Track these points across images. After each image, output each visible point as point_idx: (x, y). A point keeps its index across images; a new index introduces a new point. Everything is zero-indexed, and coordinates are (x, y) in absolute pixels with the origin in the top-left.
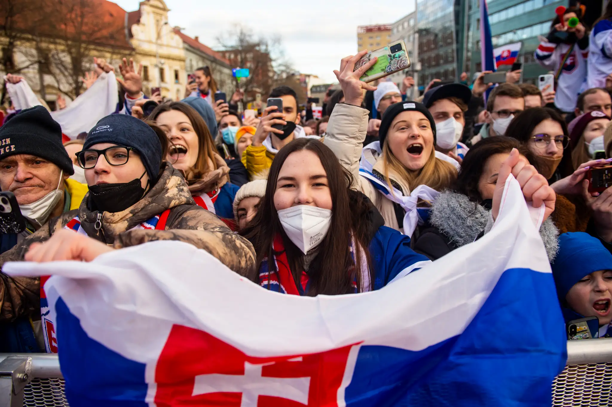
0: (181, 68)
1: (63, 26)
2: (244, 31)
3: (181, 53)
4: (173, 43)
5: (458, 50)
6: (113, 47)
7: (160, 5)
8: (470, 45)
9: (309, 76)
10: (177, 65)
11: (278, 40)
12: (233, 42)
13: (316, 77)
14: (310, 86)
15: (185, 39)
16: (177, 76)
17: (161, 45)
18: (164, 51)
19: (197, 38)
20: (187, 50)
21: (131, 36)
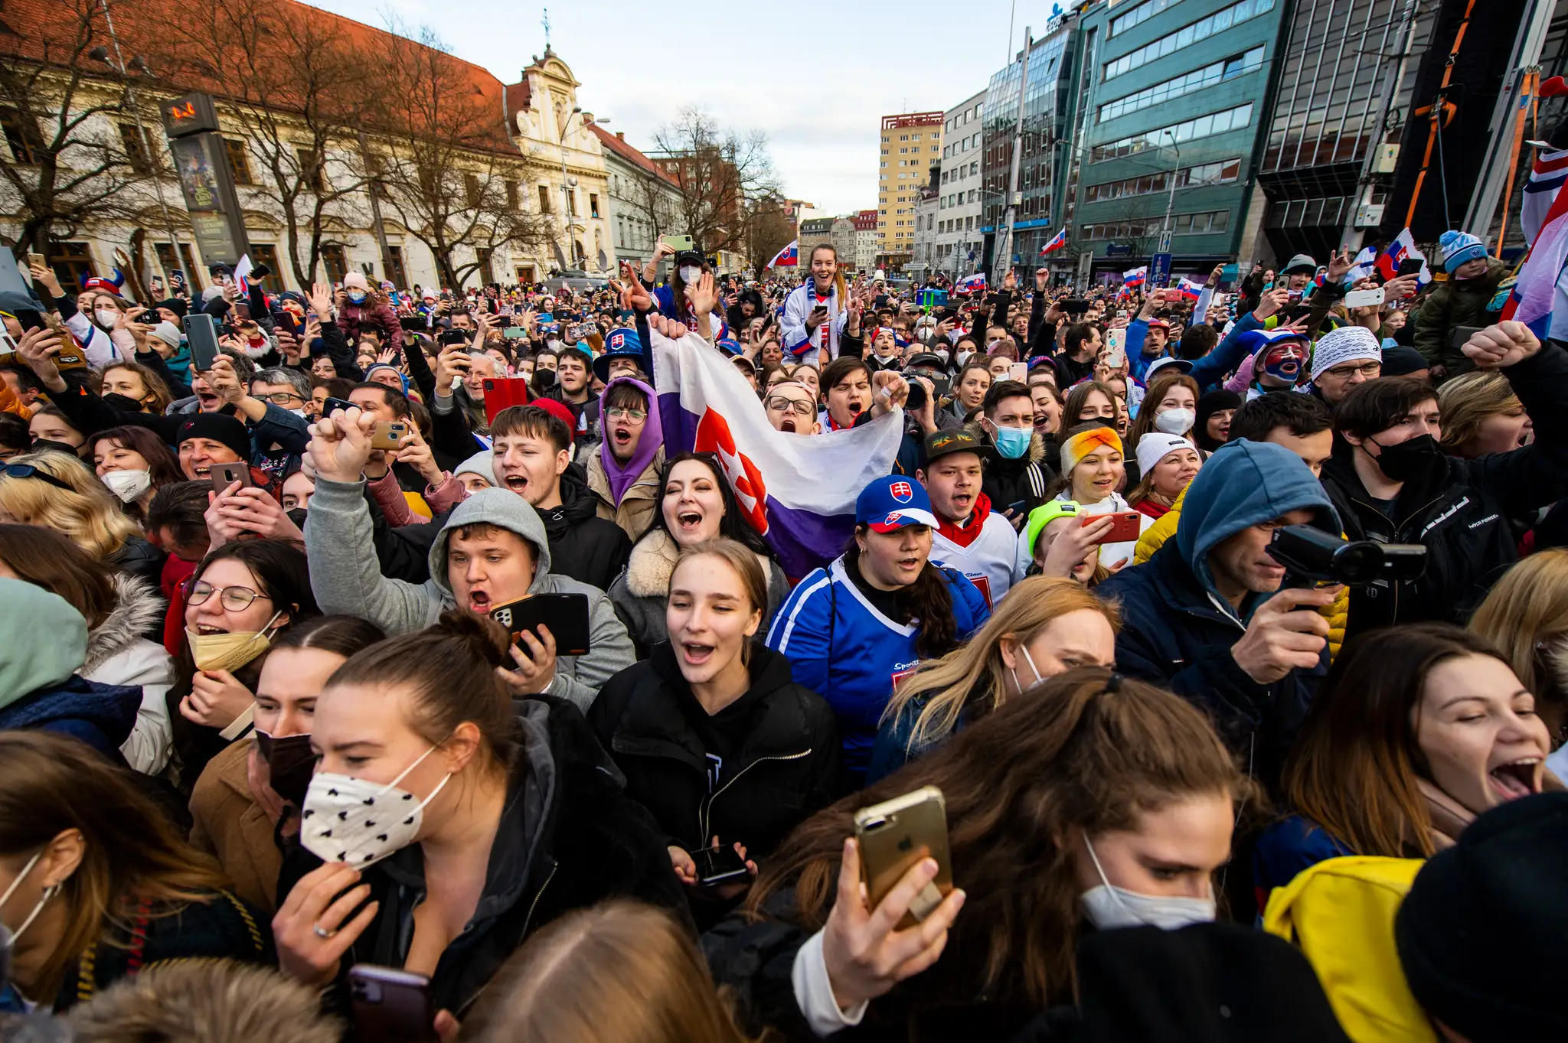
0: (601, 191)
1: (405, 113)
2: (702, 125)
3: (600, 164)
4: (586, 146)
5: (1057, 162)
6: (491, 152)
7: (561, 75)
8: (1079, 153)
9: (798, 204)
10: (594, 186)
11: (758, 141)
12: (682, 143)
13: (811, 206)
14: (800, 222)
15: (605, 140)
16: (594, 206)
17: (566, 149)
18: (572, 161)
19: (620, 135)
20: (609, 158)
21: (516, 131)
